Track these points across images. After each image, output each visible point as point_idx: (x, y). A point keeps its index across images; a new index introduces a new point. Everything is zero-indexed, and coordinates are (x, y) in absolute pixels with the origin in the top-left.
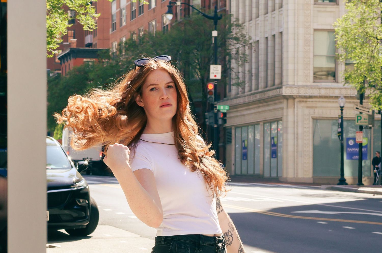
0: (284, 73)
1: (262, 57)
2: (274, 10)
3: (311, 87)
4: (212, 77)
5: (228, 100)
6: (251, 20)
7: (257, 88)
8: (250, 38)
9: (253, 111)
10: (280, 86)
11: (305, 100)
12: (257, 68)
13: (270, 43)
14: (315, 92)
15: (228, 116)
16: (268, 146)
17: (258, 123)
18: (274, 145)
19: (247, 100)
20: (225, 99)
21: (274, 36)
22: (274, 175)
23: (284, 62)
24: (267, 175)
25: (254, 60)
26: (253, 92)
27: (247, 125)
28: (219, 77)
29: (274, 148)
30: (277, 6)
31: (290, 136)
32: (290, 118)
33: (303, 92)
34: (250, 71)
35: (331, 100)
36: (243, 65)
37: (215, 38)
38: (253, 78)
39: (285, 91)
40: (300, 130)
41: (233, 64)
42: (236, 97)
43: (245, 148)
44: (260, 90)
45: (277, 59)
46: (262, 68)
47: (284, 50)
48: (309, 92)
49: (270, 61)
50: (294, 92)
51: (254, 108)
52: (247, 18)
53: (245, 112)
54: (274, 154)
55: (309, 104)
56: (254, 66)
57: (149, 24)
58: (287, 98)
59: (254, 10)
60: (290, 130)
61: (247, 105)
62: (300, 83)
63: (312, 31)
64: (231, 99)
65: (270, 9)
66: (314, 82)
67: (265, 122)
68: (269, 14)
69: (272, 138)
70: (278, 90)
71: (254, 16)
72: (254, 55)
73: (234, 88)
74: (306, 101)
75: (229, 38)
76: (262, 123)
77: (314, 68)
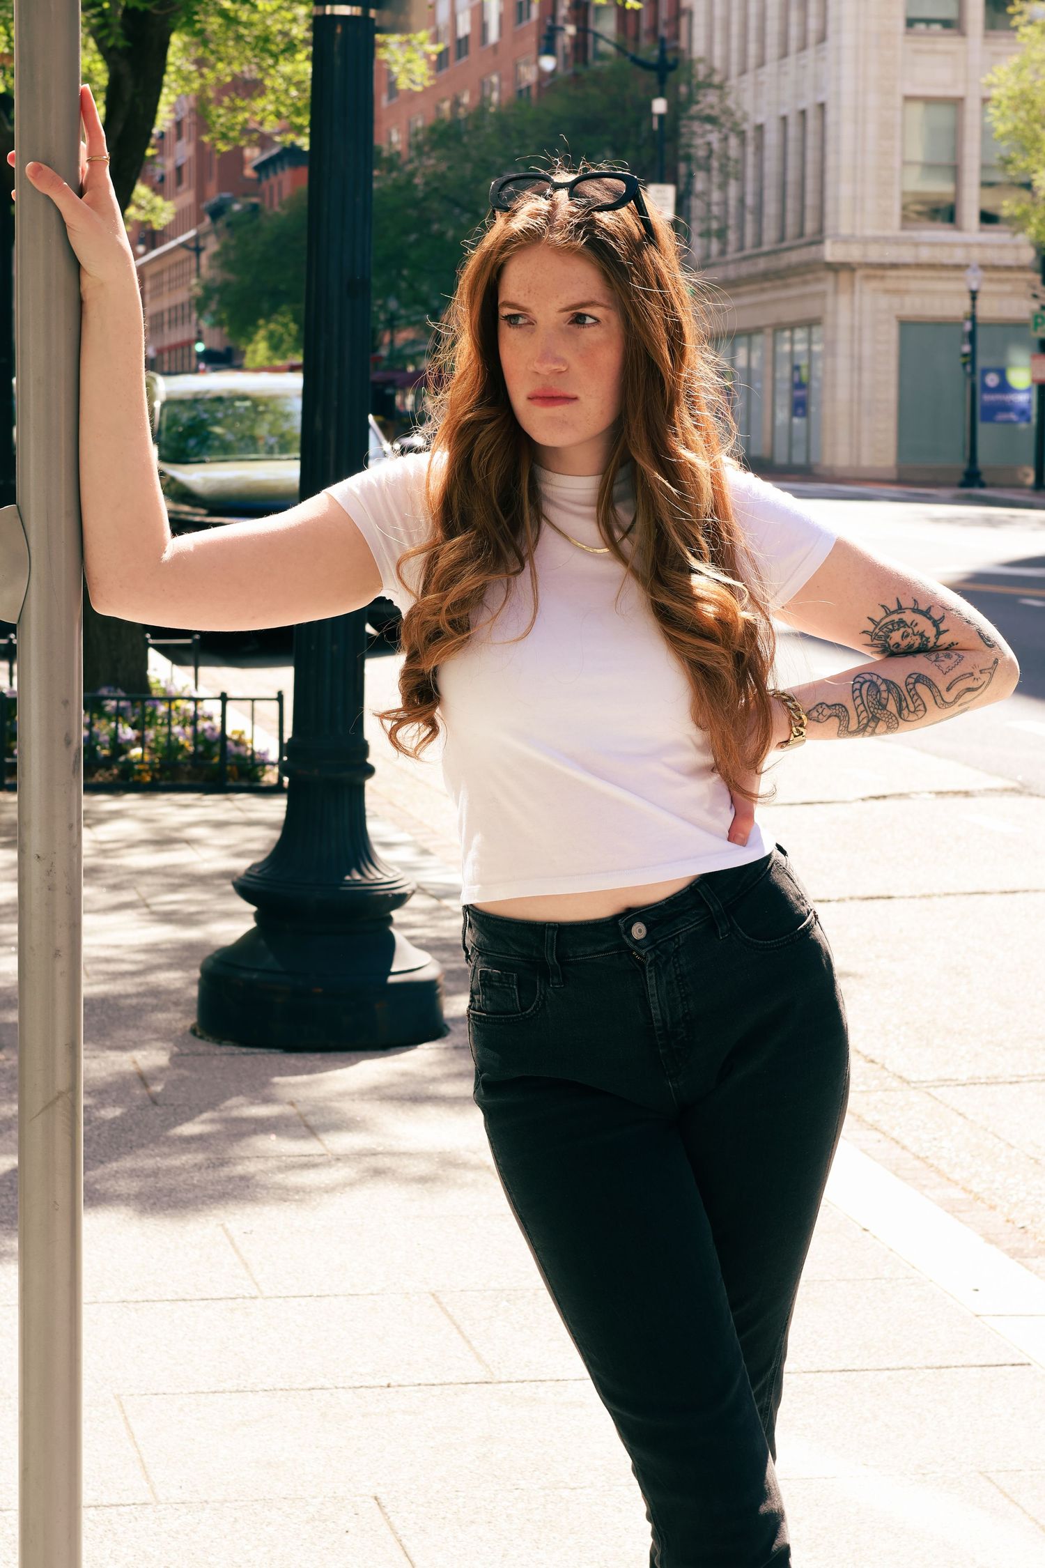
0: (829, 206)
1: (771, 166)
2: (803, 48)
3: (896, 242)
7: (759, 242)
8: (745, 118)
9: (746, 300)
10: (819, 238)
11: (879, 273)
12: (760, 194)
13: (793, 131)
14: (905, 254)
16: (784, 387)
17: (759, 330)
18: (799, 385)
19: (732, 272)
21: (803, 113)
22: (799, 459)
23: (830, 177)
24: (781, 458)
25: (750, 173)
26: (747, 252)
29: (799, 393)
30: (812, 38)
31: (843, 364)
32: (843, 318)
33: (875, 254)
34: (741, 201)
35: (944, 274)
36: (723, 186)
37: (661, 117)
38: (749, 218)
39: (831, 252)
40: (867, 349)
41: (699, 185)
42: (705, 264)
44: (766, 248)
45: (811, 169)
46: (771, 195)
47: (830, 148)
48: (891, 254)
49: (792, 176)
50: (853, 254)
51: (750, 293)
54: (800, 406)
55: (890, 284)
56: (750, 187)
57: (483, 84)
58: (835, 268)
59: (753, 49)
60: (843, 348)
62: (869, 232)
63: (898, 101)
65: (794, 44)
66: (903, 228)
67: (778, 327)
68: (792, 60)
69: (796, 368)
70: (813, 249)
71: (752, 62)
72: (750, 159)
73: (700, 243)
74: (882, 278)
75: (692, 118)
76: (769, 331)
77: (904, 194)
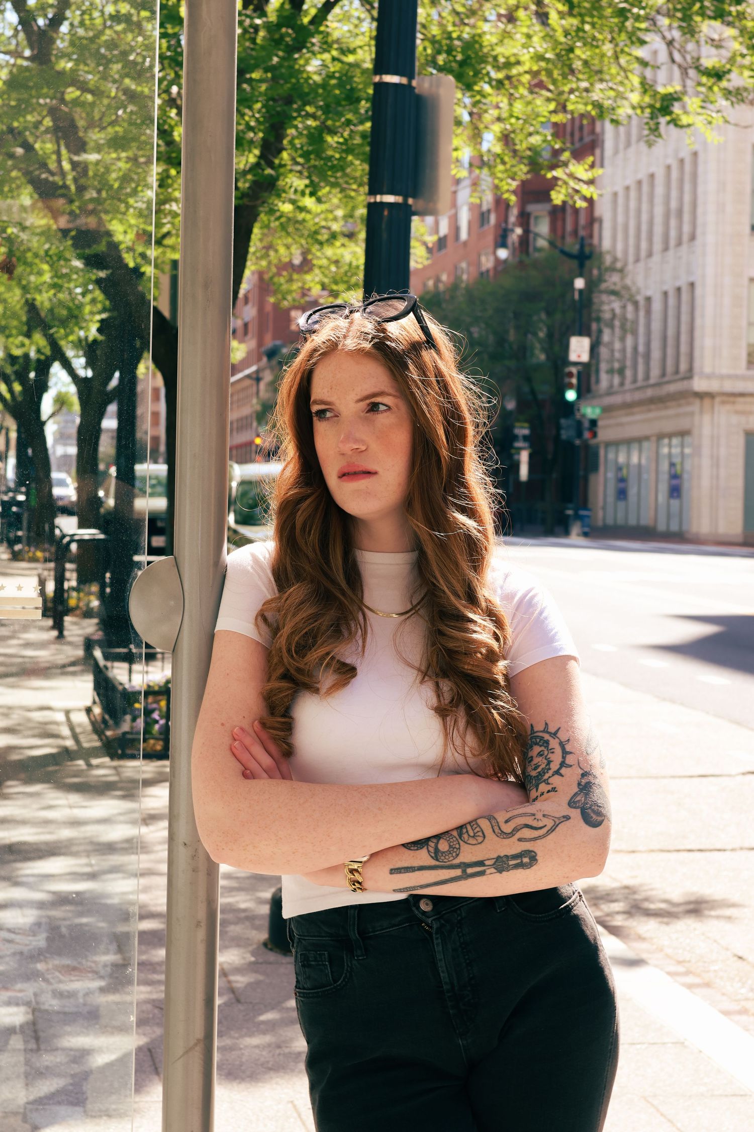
0: (697, 353)
1: (656, 326)
2: (679, 244)
3: (743, 378)
4: (573, 357)
5: (594, 397)
6: (637, 260)
7: (647, 377)
8: (638, 292)
9: (638, 417)
10: (689, 375)
11: (732, 399)
12: (648, 344)
13: (672, 301)
14: (750, 387)
15: (600, 423)
16: (664, 477)
17: (647, 438)
18: (675, 476)
19: (628, 398)
20: (589, 396)
21: (679, 290)
22: (674, 527)
23: (697, 333)
24: (662, 527)
25: (641, 330)
26: (640, 383)
27: (628, 442)
28: (585, 358)
29: (675, 482)
30: (685, 238)
31: (706, 462)
32: (706, 430)
33: (728, 386)
34: (635, 349)
36: (623, 339)
37: (581, 291)
38: (641, 361)
39: (699, 384)
40: (723, 451)
41: (606, 337)
42: (610, 392)
43: (622, 480)
44: (652, 381)
45: (684, 328)
46: (656, 345)
47: (698, 313)
48: (740, 387)
49: (671, 332)
50: (713, 386)
51: (641, 412)
52: (631, 259)
53: (625, 419)
54: (675, 491)
55: (739, 407)
56: (641, 340)
57: (456, 267)
58: (701, 396)
59: (644, 245)
60: (706, 451)
61: (628, 406)
62: (724, 371)
63: (745, 282)
64: (601, 396)
65: (672, 242)
66: (748, 369)
67: (660, 437)
68: (671, 253)
69: (672, 465)
70: (685, 382)
71: (643, 254)
72: (642, 320)
73: (604, 378)
74: (734, 403)
75: (601, 292)
76: (654, 439)
77: (749, 345)
